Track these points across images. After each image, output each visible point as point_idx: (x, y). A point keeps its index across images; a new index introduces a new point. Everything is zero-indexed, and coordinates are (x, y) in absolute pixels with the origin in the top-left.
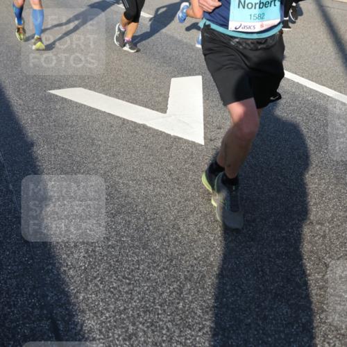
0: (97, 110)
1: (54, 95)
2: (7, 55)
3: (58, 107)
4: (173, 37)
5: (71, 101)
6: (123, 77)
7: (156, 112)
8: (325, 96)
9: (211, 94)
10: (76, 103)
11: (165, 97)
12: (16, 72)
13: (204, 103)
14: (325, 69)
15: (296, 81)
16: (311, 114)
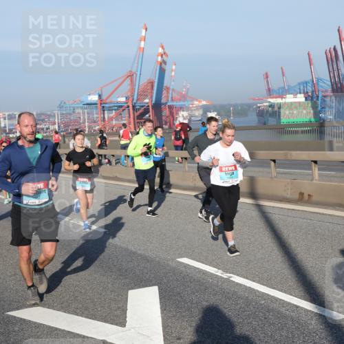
0: (56, 329)
1: (12, 316)
3: (16, 329)
4: (128, 250)
5: (30, 321)
6: (81, 292)
7: (115, 326)
8: (277, 300)
9: (168, 304)
10: (35, 323)
11: (123, 310)
13: (162, 313)
14: (273, 273)
15: (248, 285)
16: (265, 318)
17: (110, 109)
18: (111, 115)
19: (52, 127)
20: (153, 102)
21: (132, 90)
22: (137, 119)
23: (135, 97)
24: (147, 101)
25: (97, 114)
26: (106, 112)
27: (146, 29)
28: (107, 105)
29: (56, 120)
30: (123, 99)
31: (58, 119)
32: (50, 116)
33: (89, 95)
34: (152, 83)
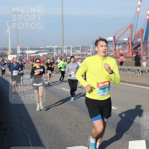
2: (46, 129)
12: (50, 138)
17: (119, 44)
18: (120, 48)
19: (88, 54)
20: (143, 41)
21: (132, 34)
22: (134, 50)
23: (133, 38)
24: (139, 40)
25: (112, 47)
26: (117, 46)
27: (141, 1)
28: (118, 42)
29: (91, 50)
30: (127, 39)
31: (92, 50)
32: (88, 48)
33: (109, 37)
34: (143, 31)
